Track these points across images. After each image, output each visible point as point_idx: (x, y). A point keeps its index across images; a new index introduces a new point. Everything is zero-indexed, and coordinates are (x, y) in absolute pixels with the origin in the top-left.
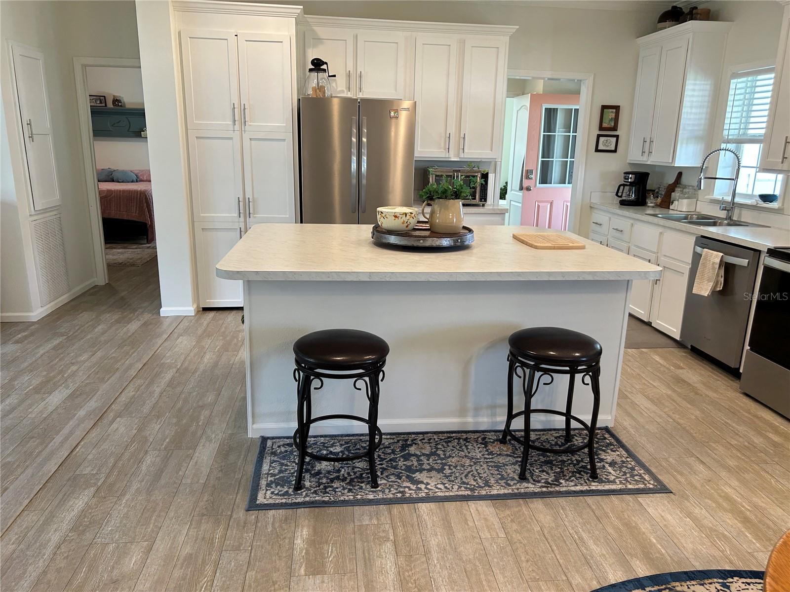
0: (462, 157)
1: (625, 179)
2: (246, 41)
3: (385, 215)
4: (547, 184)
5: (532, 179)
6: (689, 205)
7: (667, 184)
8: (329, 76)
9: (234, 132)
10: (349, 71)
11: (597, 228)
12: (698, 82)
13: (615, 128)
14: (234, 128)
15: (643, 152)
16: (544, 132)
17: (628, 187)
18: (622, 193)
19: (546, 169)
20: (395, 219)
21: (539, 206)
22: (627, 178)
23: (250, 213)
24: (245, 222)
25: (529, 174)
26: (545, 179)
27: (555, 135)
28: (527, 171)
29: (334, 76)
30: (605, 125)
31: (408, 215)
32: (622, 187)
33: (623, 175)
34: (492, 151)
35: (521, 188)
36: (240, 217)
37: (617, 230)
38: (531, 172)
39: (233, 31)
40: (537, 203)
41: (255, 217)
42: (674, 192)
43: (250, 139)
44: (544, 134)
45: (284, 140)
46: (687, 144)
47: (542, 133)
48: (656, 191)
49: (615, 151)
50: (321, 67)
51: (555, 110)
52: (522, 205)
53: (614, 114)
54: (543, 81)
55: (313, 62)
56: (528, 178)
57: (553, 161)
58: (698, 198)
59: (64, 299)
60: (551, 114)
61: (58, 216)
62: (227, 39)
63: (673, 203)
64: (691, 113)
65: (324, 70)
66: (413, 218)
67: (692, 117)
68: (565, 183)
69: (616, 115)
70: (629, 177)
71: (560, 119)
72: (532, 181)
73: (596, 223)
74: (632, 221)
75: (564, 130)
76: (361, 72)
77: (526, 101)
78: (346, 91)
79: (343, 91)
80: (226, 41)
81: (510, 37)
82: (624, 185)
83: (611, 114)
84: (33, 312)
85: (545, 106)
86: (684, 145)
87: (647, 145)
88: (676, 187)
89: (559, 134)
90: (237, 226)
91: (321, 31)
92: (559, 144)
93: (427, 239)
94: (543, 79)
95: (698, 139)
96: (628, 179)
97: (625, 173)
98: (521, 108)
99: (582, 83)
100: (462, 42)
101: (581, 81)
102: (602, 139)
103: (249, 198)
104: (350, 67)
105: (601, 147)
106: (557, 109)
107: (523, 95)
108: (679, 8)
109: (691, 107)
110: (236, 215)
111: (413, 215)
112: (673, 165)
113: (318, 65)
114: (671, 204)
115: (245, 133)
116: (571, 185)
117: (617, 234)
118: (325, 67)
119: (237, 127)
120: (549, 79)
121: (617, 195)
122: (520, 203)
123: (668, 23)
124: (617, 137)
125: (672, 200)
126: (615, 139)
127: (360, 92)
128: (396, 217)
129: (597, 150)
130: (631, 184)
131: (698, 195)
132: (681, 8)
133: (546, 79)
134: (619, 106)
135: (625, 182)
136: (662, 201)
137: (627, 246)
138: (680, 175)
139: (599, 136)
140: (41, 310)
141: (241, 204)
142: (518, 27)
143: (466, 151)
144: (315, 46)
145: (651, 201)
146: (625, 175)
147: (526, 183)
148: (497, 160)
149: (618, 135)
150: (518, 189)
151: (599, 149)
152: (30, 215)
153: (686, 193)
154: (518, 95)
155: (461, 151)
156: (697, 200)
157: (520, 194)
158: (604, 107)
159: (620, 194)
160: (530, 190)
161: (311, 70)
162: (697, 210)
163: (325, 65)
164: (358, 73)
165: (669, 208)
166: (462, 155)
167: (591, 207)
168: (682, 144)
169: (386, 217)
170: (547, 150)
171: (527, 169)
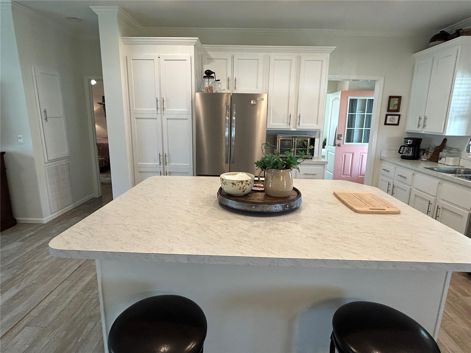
0: (298, 128)
1: (405, 142)
2: (165, 60)
3: (225, 182)
4: (350, 142)
5: (341, 139)
6: (454, 161)
7: (435, 146)
8: (216, 81)
9: (157, 115)
10: (229, 77)
11: (386, 173)
12: (464, 79)
13: (398, 110)
14: (157, 112)
15: (419, 126)
16: (349, 113)
17: (407, 147)
18: (403, 150)
19: (350, 134)
20: (233, 186)
21: (345, 155)
22: (407, 141)
23: (166, 163)
24: (164, 167)
25: (339, 137)
26: (349, 140)
27: (355, 115)
28: (338, 135)
29: (219, 80)
30: (391, 108)
31: (244, 182)
32: (403, 148)
33: (404, 140)
34: (317, 124)
35: (335, 145)
36: (160, 165)
37: (401, 176)
38: (341, 135)
39: (157, 55)
40: (344, 154)
41: (169, 165)
42: (441, 151)
43: (167, 119)
44: (349, 114)
45: (187, 119)
46: (455, 120)
47: (348, 113)
48: (426, 150)
49: (398, 124)
50: (211, 75)
51: (356, 100)
52: (335, 154)
53: (397, 102)
54: (349, 81)
55: (206, 72)
56: (339, 139)
57: (354, 129)
58: (461, 156)
59: (70, 207)
60: (353, 102)
61: (68, 162)
62: (153, 60)
63: (440, 159)
64: (459, 100)
65: (213, 77)
66: (249, 185)
67: (459, 102)
68: (361, 142)
69: (398, 102)
70: (408, 141)
71: (359, 105)
72: (341, 141)
73: (385, 170)
74: (414, 172)
75: (361, 111)
76: (236, 78)
77: (338, 95)
78: (226, 89)
79: (224, 90)
80: (153, 61)
81: (330, 54)
82: (404, 146)
83: (396, 101)
84: (43, 218)
85: (349, 98)
86: (453, 121)
87: (423, 121)
88: (443, 148)
89: (358, 114)
90: (159, 170)
91: (212, 54)
92: (358, 119)
93: (259, 205)
94: (349, 80)
95: (463, 117)
96: (408, 143)
97: (405, 139)
98: (335, 99)
99: (376, 82)
100: (299, 58)
101: (375, 81)
102: (389, 117)
103: (166, 154)
104: (229, 75)
105: (388, 122)
106: (357, 99)
107: (336, 92)
108: (445, 32)
109: (459, 95)
110: (158, 164)
111: (248, 182)
112: (443, 135)
113: (209, 74)
114: (439, 160)
115: (164, 115)
116: (368, 143)
117: (401, 179)
118: (213, 75)
119: (159, 112)
120: (353, 80)
121: (399, 152)
122: (334, 153)
123: (437, 42)
124: (399, 116)
125: (440, 157)
126: (397, 117)
127: (235, 90)
128: (233, 184)
129: (386, 124)
130: (409, 146)
131: (461, 154)
132: (446, 32)
133: (351, 80)
134: (401, 96)
135: (405, 144)
136: (432, 157)
137: (410, 188)
138: (445, 140)
139: (387, 115)
140: (50, 216)
141: (161, 157)
142: (336, 47)
143: (301, 124)
144: (208, 63)
145: (425, 157)
146: (405, 140)
147: (338, 142)
148: (320, 130)
149: (400, 115)
150: (333, 145)
151: (387, 123)
152: (45, 163)
153: (452, 153)
154: (333, 92)
155: (298, 125)
156: (460, 158)
157: (334, 148)
158: (391, 97)
159: (401, 152)
160: (340, 146)
161: (204, 77)
162: (460, 165)
163: (214, 74)
164: (234, 79)
165: (438, 162)
166: (298, 127)
167: (381, 159)
168: (451, 120)
169: (226, 184)
170: (351, 123)
171: (338, 134)
